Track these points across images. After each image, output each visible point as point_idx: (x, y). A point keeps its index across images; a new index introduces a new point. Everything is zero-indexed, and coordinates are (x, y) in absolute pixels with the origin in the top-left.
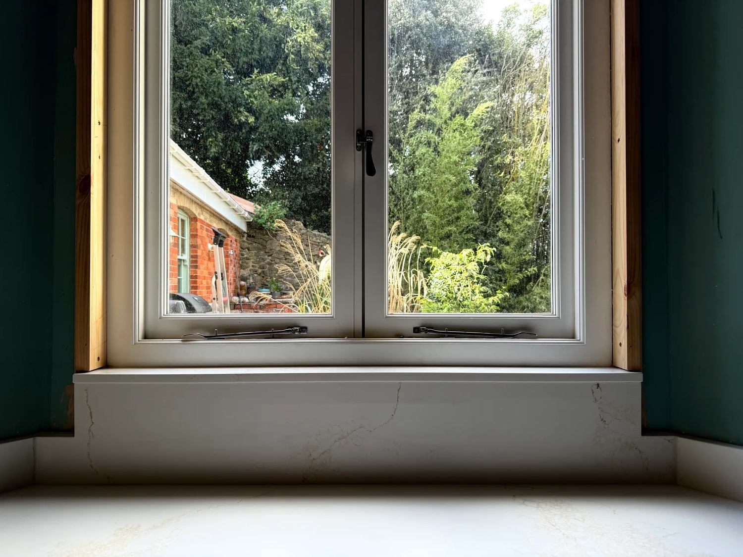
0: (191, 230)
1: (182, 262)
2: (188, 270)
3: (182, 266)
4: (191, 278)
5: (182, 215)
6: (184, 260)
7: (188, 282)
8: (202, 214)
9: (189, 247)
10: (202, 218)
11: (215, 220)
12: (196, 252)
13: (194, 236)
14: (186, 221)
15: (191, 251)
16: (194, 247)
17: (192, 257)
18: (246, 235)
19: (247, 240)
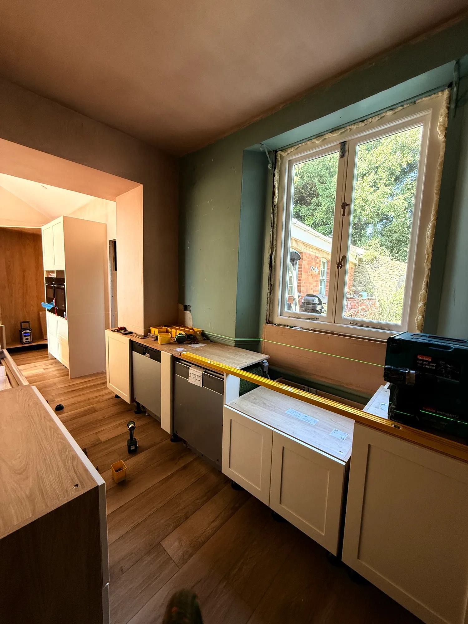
18: (357, 265)
19: (358, 267)
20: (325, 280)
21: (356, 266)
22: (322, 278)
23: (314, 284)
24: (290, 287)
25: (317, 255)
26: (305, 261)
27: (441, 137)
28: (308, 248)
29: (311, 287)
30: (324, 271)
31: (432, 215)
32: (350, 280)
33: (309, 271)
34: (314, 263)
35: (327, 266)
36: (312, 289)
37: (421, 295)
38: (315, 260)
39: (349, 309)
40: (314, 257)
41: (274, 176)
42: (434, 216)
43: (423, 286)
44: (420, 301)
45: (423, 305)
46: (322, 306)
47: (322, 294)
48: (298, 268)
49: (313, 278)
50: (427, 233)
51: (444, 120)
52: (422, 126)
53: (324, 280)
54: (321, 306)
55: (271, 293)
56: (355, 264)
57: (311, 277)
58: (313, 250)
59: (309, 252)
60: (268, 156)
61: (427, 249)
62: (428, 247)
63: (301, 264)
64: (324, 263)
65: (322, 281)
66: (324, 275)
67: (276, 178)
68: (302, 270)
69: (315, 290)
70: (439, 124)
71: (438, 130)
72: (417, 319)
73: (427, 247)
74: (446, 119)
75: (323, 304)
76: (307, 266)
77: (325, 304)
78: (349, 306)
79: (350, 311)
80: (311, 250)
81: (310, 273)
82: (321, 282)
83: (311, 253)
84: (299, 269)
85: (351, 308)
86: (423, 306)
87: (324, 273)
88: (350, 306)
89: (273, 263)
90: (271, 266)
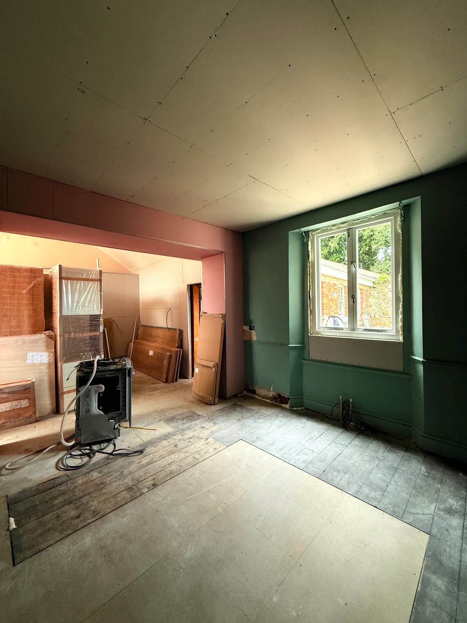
22: (340, 301)
23: (335, 307)
25: (335, 283)
26: (325, 288)
27: (400, 231)
28: (327, 278)
29: (332, 310)
30: (342, 295)
31: (400, 269)
33: (329, 297)
34: (333, 290)
35: (345, 291)
36: (333, 311)
38: (333, 286)
40: (332, 285)
41: (308, 245)
42: (401, 270)
43: (400, 306)
49: (333, 302)
51: (400, 223)
52: (390, 223)
53: (343, 303)
56: (370, 287)
57: (332, 301)
58: (332, 279)
59: (328, 281)
60: (304, 234)
64: (342, 288)
66: (342, 299)
67: (310, 246)
69: (335, 312)
70: (398, 225)
71: (398, 228)
73: (400, 286)
74: (401, 223)
76: (327, 293)
80: (329, 279)
81: (331, 298)
82: (341, 304)
83: (330, 282)
87: (342, 297)
89: (311, 297)
90: (310, 299)
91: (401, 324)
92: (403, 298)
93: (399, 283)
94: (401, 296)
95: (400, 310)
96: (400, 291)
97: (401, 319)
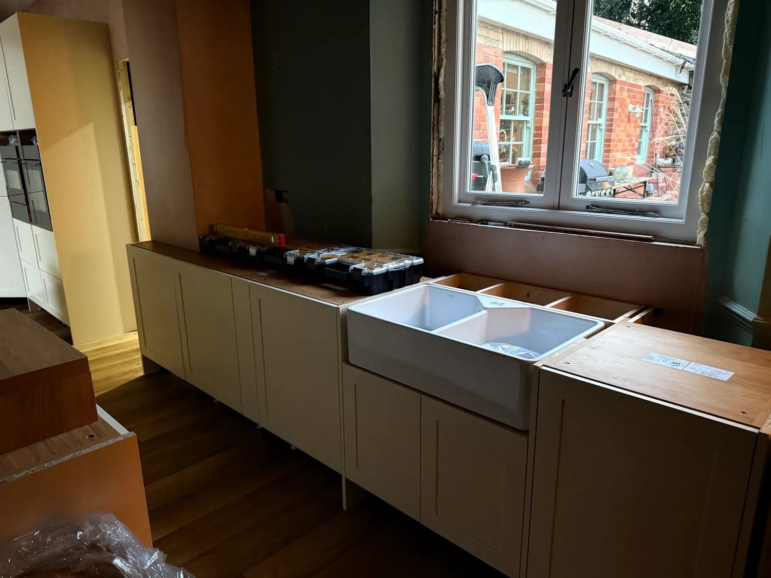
0: (609, 94)
1: (598, 126)
2: (603, 133)
3: (598, 128)
4: (605, 142)
5: (599, 80)
6: (599, 124)
7: (602, 145)
8: (624, 74)
9: (605, 111)
10: (623, 79)
11: (640, 77)
12: (612, 115)
13: (612, 99)
14: (605, 85)
15: (608, 115)
16: (611, 110)
17: (608, 120)
18: (687, 87)
19: (687, 93)
20: (603, 127)
21: (683, 89)
24: (517, 145)
30: (600, 106)
32: (666, 124)
37: (711, 142)
39: (660, 190)
43: (715, 123)
44: (710, 154)
45: (712, 162)
46: (587, 185)
47: (595, 159)
48: (534, 101)
50: (727, 11)
54: (585, 185)
55: (440, 157)
61: (726, 47)
62: (728, 43)
63: (542, 91)
64: (602, 85)
65: (596, 130)
66: (600, 116)
68: (545, 104)
72: (702, 192)
73: (726, 42)
75: (588, 182)
77: (593, 181)
78: (660, 185)
79: (663, 196)
82: (594, 131)
84: (536, 103)
85: (665, 189)
86: (713, 165)
87: (600, 110)
88: (664, 185)
89: (442, 93)
90: (438, 100)
91: (707, 185)
92: (729, 90)
93: (726, 30)
94: (723, 81)
95: (712, 137)
96: (725, 61)
97: (710, 167)
